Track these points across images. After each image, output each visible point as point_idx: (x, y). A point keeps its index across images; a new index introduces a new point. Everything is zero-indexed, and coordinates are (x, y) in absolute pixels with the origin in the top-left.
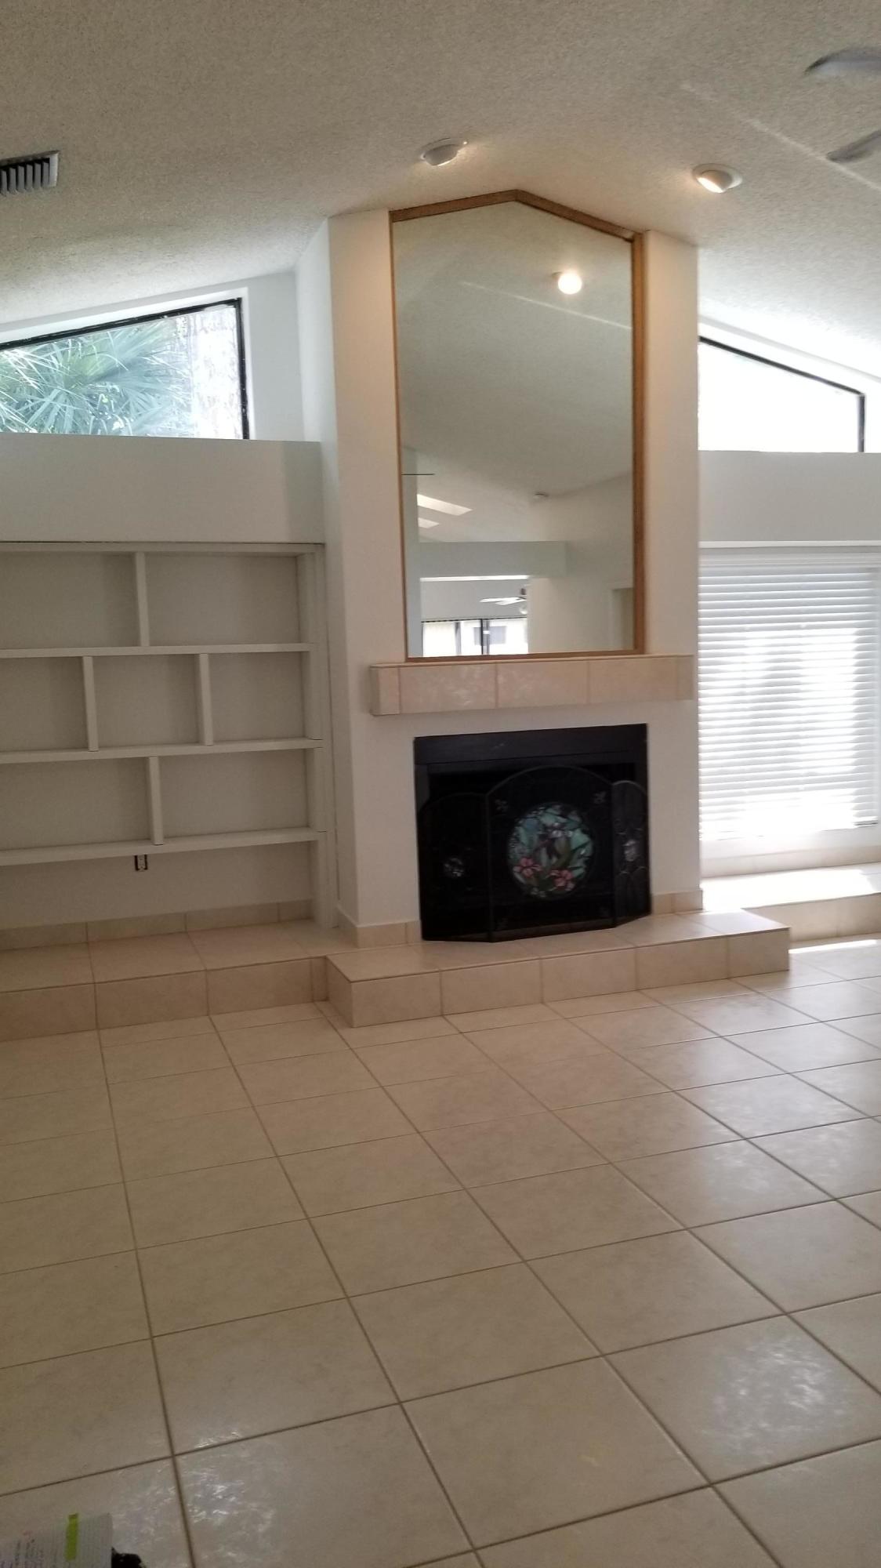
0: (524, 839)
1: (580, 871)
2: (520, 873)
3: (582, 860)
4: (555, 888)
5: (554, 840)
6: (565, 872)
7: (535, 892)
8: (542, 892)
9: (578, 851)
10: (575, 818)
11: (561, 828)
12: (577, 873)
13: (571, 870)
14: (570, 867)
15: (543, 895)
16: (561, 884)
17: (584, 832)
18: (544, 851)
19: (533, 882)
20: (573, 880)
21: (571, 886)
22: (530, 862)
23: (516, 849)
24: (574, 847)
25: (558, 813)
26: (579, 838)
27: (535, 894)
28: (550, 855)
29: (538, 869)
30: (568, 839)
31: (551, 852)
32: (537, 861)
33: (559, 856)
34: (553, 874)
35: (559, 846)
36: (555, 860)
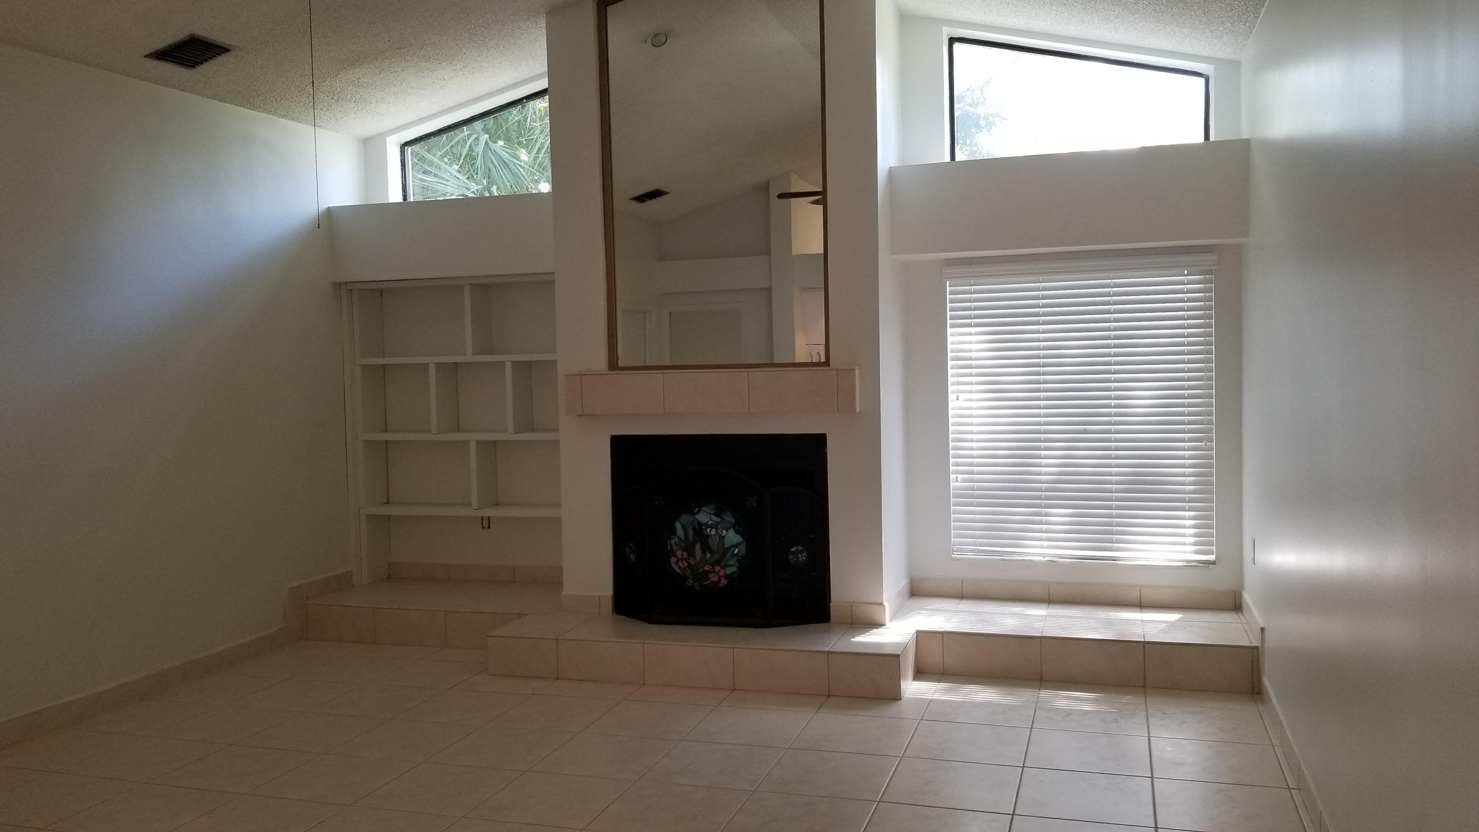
0: (680, 532)
1: (734, 569)
2: (677, 563)
3: (735, 559)
4: (708, 582)
5: (708, 536)
6: (717, 568)
7: (690, 582)
8: (696, 584)
9: (733, 549)
10: (729, 518)
11: (715, 526)
12: (729, 571)
13: (724, 567)
14: (723, 564)
15: (697, 586)
16: (715, 579)
17: (737, 532)
18: (698, 546)
19: (688, 573)
20: (726, 577)
21: (724, 582)
22: (685, 555)
23: (673, 542)
24: (727, 546)
25: (712, 512)
26: (732, 537)
27: (690, 585)
28: (704, 552)
29: (692, 562)
30: (722, 538)
31: (706, 548)
32: (691, 554)
33: (712, 552)
34: (706, 568)
35: (714, 543)
36: (708, 555)
